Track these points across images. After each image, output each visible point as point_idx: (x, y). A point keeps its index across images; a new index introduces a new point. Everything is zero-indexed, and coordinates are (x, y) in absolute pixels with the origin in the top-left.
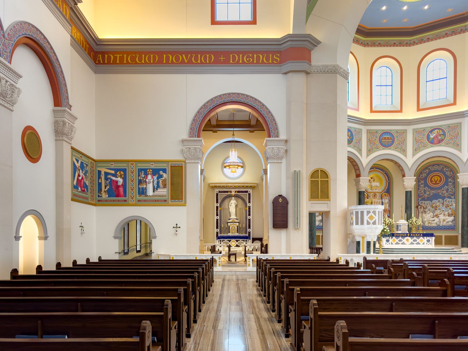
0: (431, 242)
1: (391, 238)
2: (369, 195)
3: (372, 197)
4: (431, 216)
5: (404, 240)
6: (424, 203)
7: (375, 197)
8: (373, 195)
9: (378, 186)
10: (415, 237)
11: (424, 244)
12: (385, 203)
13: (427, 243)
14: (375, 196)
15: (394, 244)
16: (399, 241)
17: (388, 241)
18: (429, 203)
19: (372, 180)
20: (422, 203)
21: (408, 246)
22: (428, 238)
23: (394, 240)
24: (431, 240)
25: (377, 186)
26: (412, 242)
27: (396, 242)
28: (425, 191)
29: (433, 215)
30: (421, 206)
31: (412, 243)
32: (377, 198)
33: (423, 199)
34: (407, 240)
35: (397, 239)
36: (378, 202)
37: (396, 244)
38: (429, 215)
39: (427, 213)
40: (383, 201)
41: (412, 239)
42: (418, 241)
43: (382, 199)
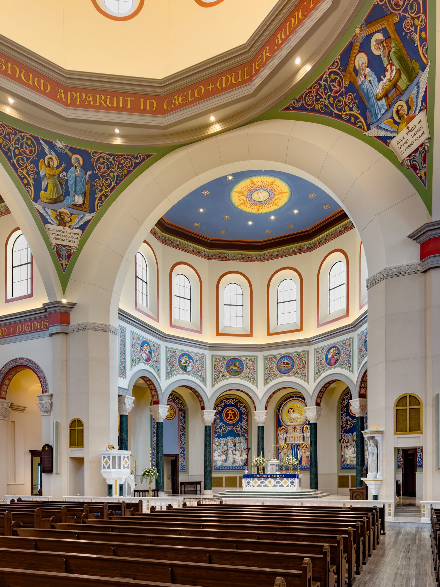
0: (295, 484)
1: (253, 480)
2: (288, 429)
3: (291, 431)
4: (352, 452)
5: (267, 482)
6: (347, 436)
7: (295, 431)
8: (293, 428)
9: (299, 417)
10: (278, 479)
11: (287, 486)
12: (307, 438)
13: (290, 486)
14: (295, 429)
15: (256, 486)
16: (261, 483)
17: (249, 483)
18: (351, 436)
19: (291, 411)
20: (344, 436)
21: (270, 489)
22: (292, 480)
23: (256, 483)
24: (295, 481)
25: (297, 418)
26: (274, 484)
27: (258, 484)
28: (347, 421)
29: (354, 450)
30: (344, 439)
31: (275, 486)
32: (298, 431)
33: (346, 432)
34: (270, 482)
35: (259, 480)
36: (299, 436)
37: (257, 486)
38: (351, 450)
39: (349, 449)
40: (305, 434)
41: (274, 481)
42: (282, 483)
43: (303, 432)
